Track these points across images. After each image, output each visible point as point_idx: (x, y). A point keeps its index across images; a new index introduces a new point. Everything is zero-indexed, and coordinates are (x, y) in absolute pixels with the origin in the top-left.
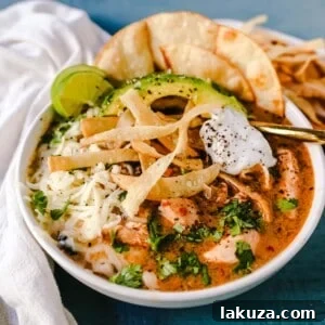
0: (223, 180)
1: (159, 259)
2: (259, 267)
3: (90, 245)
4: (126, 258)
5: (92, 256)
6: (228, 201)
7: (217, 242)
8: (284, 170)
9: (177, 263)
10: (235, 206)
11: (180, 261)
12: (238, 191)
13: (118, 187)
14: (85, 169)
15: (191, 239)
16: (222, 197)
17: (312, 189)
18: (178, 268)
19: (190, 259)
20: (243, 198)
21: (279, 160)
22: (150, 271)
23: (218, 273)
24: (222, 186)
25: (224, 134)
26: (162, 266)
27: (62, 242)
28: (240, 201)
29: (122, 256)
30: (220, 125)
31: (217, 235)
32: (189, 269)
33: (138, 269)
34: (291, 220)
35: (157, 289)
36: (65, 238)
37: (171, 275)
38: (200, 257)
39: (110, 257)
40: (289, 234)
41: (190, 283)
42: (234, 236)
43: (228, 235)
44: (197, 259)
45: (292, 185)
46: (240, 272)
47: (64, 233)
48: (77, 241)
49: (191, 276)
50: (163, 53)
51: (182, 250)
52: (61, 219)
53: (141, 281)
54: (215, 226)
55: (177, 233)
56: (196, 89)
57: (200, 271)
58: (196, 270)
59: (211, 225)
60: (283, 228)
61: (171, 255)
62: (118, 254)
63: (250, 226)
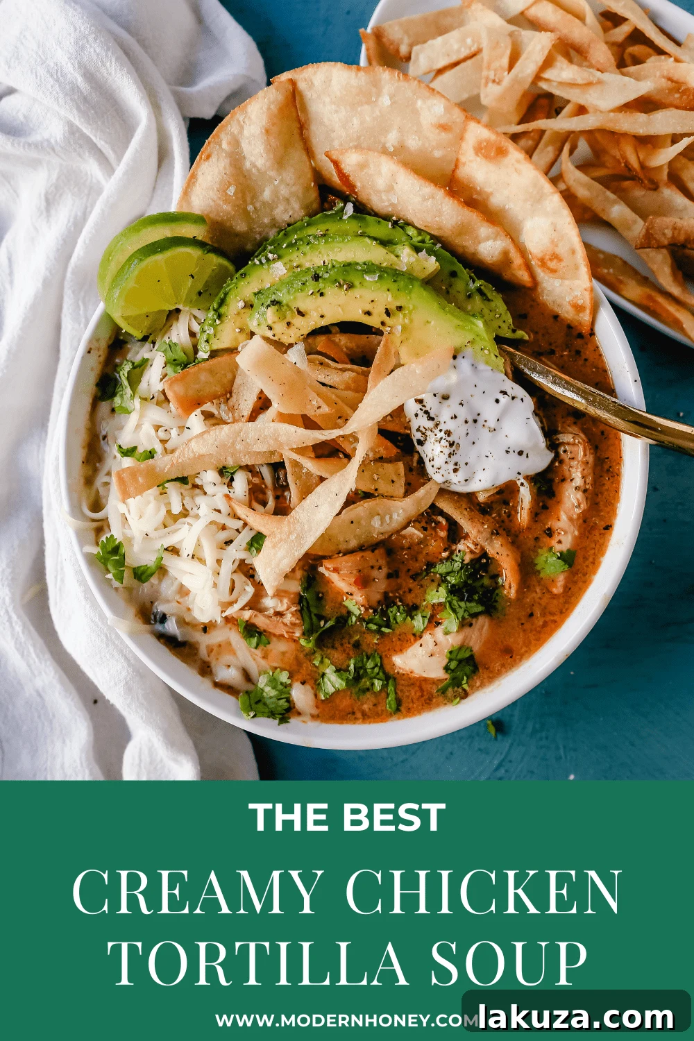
0: (442, 513)
1: (317, 663)
2: (482, 685)
3: (205, 630)
4: (265, 657)
5: (210, 650)
6: (445, 555)
7: (418, 636)
8: (563, 480)
9: (347, 670)
10: (457, 566)
11: (352, 667)
12: (466, 537)
13: (245, 524)
14: (183, 480)
15: (374, 627)
16: (434, 546)
17: (608, 527)
18: (347, 680)
19: (370, 665)
20: (472, 552)
21: (557, 455)
22: (303, 683)
23: (414, 693)
24: (438, 523)
25: (450, 425)
26: (324, 674)
27: (159, 627)
28: (467, 559)
29: (258, 652)
30: (446, 398)
31: (419, 622)
32: (365, 682)
33: (284, 677)
34: (554, 596)
35: (314, 717)
36: (164, 618)
37: (337, 692)
38: (385, 661)
39: (239, 653)
40: (545, 624)
41: (366, 707)
42: (447, 633)
43: (438, 624)
44: (382, 667)
45: (571, 519)
46: (450, 692)
47: (161, 608)
48: (182, 622)
49: (368, 694)
50: (336, 164)
51: (357, 645)
52: (154, 580)
53: (288, 700)
54: (417, 601)
55: (349, 613)
56: (400, 308)
57: (384, 687)
58: (378, 684)
59: (410, 599)
60: (538, 613)
61: (337, 655)
62: (253, 650)
63: (480, 609)
